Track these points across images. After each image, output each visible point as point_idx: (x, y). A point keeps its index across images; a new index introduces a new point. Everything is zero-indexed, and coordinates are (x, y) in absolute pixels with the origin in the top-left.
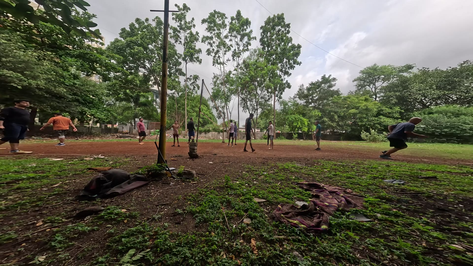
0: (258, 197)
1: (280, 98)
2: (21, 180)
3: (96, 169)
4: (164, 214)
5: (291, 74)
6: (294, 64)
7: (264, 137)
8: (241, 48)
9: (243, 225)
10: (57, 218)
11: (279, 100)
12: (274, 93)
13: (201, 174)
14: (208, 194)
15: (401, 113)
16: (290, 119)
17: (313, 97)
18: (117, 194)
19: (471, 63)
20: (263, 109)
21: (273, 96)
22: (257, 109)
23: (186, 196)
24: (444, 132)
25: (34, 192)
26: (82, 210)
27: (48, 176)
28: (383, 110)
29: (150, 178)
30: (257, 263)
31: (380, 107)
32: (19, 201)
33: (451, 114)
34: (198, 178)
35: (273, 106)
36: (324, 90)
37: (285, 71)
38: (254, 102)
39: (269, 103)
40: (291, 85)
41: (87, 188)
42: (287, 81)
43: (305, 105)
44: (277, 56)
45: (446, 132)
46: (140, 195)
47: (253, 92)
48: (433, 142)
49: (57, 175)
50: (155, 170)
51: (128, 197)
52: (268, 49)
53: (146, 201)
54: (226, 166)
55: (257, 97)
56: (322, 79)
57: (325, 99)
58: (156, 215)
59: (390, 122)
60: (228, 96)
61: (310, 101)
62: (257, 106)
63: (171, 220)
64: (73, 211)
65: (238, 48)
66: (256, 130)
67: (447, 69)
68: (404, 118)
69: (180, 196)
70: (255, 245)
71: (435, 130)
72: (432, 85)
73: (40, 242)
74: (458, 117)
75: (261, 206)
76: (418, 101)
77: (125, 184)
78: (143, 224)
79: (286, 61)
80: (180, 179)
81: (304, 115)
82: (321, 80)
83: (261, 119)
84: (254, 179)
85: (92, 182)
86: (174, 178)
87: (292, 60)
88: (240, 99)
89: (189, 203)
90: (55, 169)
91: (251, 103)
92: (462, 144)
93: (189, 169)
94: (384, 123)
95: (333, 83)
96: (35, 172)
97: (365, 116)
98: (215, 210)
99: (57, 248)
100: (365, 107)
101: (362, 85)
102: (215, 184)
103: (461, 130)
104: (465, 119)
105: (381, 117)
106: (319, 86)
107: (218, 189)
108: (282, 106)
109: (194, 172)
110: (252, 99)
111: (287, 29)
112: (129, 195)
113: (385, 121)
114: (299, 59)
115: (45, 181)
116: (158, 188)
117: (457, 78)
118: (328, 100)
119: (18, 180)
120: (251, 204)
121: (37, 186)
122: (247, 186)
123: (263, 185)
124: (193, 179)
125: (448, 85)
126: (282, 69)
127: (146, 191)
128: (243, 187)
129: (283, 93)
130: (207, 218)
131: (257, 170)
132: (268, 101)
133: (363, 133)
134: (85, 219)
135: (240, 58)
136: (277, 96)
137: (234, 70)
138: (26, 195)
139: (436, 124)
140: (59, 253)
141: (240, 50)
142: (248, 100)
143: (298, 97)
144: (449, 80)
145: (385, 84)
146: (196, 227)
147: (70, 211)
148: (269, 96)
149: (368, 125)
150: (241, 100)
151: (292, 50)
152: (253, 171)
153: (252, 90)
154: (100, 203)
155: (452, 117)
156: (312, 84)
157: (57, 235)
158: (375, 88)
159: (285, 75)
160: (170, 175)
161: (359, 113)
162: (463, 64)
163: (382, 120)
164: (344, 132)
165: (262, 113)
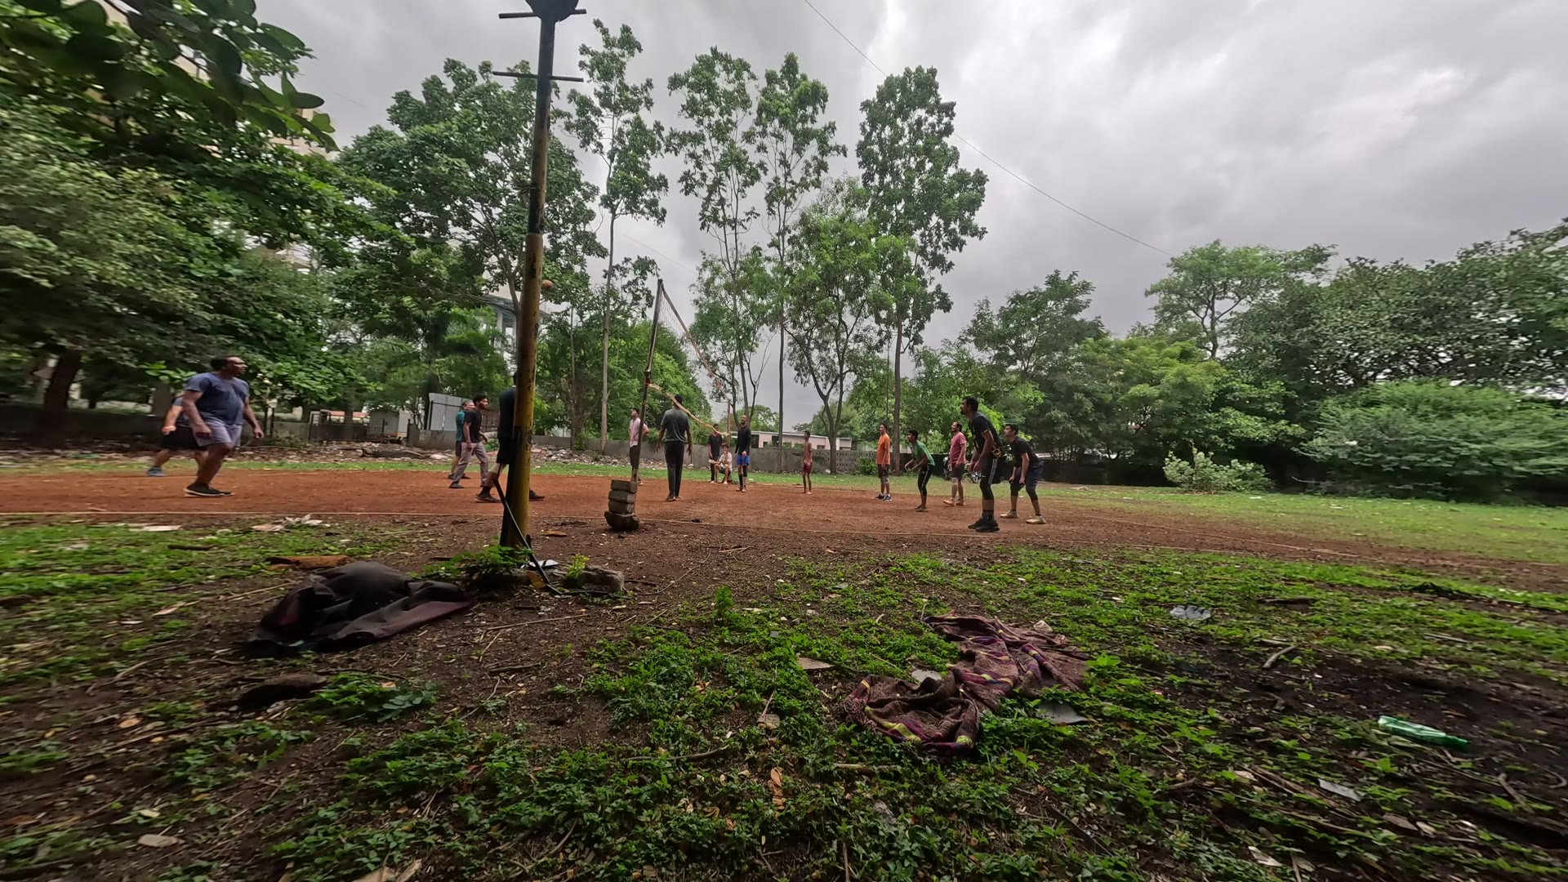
0: (809, 657)
1: (917, 340)
2: (47, 593)
3: (297, 563)
4: (516, 697)
5: (951, 264)
6: (963, 232)
7: (864, 468)
8: (796, 176)
9: (755, 730)
10: (180, 706)
11: (912, 349)
12: (900, 327)
13: (644, 583)
14: (660, 642)
15: (1287, 402)
16: (946, 410)
17: (1020, 341)
18: (369, 639)
19: (1494, 252)
20: (860, 375)
21: (894, 332)
22: (841, 376)
23: (587, 646)
24: (1409, 463)
25: (99, 632)
26: (258, 685)
27: (134, 584)
28: (1233, 391)
29: (473, 593)
30: (778, 827)
31: (1225, 381)
32: (54, 659)
33: (1430, 409)
34: (630, 593)
35: (892, 368)
36: (1054, 319)
37: (933, 254)
38: (833, 353)
39: (882, 356)
40: (951, 299)
41: (270, 621)
42: (939, 287)
43: (993, 367)
44: (910, 206)
45: (1412, 464)
46: (439, 642)
47: (829, 318)
48: (1375, 495)
49: (169, 580)
50: (492, 565)
51: (400, 648)
52: (881, 182)
53: (458, 659)
54: (727, 557)
55: (844, 336)
56: (1048, 283)
57: (1056, 350)
58: (491, 699)
59: (1252, 427)
60: (748, 330)
61: (1011, 353)
62: (841, 363)
63: (535, 712)
64: (228, 687)
65: (787, 174)
66: (838, 443)
67: (1427, 267)
68: (1298, 416)
69: (570, 645)
70: (780, 784)
71: (1381, 458)
72: (1379, 316)
73: (138, 770)
74: (1450, 417)
75: (816, 682)
76: (1340, 362)
77: (395, 608)
78: (451, 723)
79: (938, 223)
80: (573, 595)
81: (990, 399)
82: (1044, 288)
83: (857, 408)
84: (808, 601)
85: (284, 603)
86: (553, 593)
87: (955, 221)
88: (788, 339)
89: (596, 665)
90: (156, 560)
91: (824, 354)
92: (1458, 501)
93: (606, 567)
94: (1236, 433)
95: (1080, 298)
96: (90, 570)
97: (1177, 405)
98: (675, 688)
99: (193, 787)
100: (1179, 380)
101: (1174, 306)
102: (685, 613)
103: (1455, 459)
104: (1468, 426)
105: (1229, 410)
106: (1038, 307)
107: (691, 630)
108: (923, 368)
109: (619, 575)
110: (827, 342)
111: (946, 120)
112: (406, 644)
113: (1239, 426)
114: (979, 219)
115: (130, 598)
116: (500, 624)
117: (1450, 295)
118: (1066, 351)
119: (38, 594)
120: (787, 674)
121: (105, 612)
122: (783, 622)
123: (832, 621)
124: (615, 598)
125: (1424, 318)
126: (925, 247)
127: (458, 633)
128: (770, 624)
129: (927, 324)
130: (650, 710)
131: (823, 575)
132: (878, 347)
133: (1171, 460)
134: (269, 711)
135: (789, 209)
136: (907, 334)
137: (771, 245)
138: (72, 640)
139: (1387, 438)
140: (197, 799)
141: (792, 182)
142: (812, 346)
143: (972, 338)
144: (1428, 301)
145: (1243, 307)
146: (613, 732)
147: (220, 689)
148: (880, 333)
149: (1190, 436)
150: (790, 344)
151: (959, 189)
152: (810, 576)
153: (827, 312)
154: (314, 666)
155: (1432, 416)
156: (1018, 299)
157: (189, 751)
158: (1212, 316)
159: (933, 268)
160: (540, 584)
161: (1161, 397)
162: (1473, 253)
163: (1230, 422)
164: (1114, 456)
165: (858, 389)
